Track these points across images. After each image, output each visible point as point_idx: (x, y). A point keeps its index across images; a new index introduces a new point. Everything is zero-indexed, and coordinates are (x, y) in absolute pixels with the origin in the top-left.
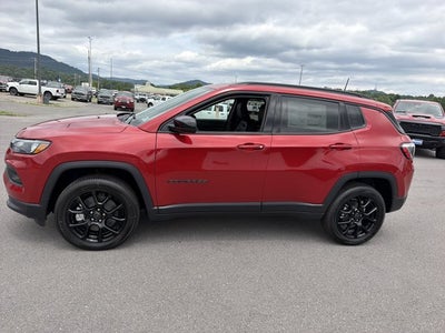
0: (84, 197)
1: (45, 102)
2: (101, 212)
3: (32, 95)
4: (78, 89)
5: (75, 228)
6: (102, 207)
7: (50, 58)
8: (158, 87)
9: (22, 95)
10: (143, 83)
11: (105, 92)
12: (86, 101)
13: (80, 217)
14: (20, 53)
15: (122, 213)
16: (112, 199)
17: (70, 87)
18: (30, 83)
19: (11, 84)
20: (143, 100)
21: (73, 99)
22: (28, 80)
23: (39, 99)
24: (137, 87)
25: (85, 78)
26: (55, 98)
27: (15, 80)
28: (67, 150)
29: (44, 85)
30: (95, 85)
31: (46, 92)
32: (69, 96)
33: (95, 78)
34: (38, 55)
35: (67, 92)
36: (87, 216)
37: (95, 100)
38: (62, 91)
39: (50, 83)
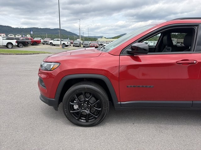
0: (78, 95)
1: (63, 48)
2: (88, 104)
3: (58, 45)
4: (75, 42)
5: (73, 113)
6: (88, 102)
7: (64, 30)
8: (108, 38)
9: (54, 45)
10: (101, 37)
11: (86, 42)
12: (79, 47)
13: (76, 107)
14: (54, 29)
15: (99, 105)
16: (94, 96)
17: (72, 41)
18: (57, 40)
19: (51, 41)
20: (101, 45)
21: (74, 46)
22: (57, 39)
23: (61, 47)
24: (99, 39)
25: (78, 37)
26: (67, 46)
27: (52, 40)
28: (69, 67)
29: (62, 41)
30: (82, 40)
31: (63, 44)
32: (72, 45)
33: (82, 37)
34: (60, 29)
35: (71, 43)
36: (80, 106)
37: (82, 46)
38: (69, 43)
39: (65, 40)
